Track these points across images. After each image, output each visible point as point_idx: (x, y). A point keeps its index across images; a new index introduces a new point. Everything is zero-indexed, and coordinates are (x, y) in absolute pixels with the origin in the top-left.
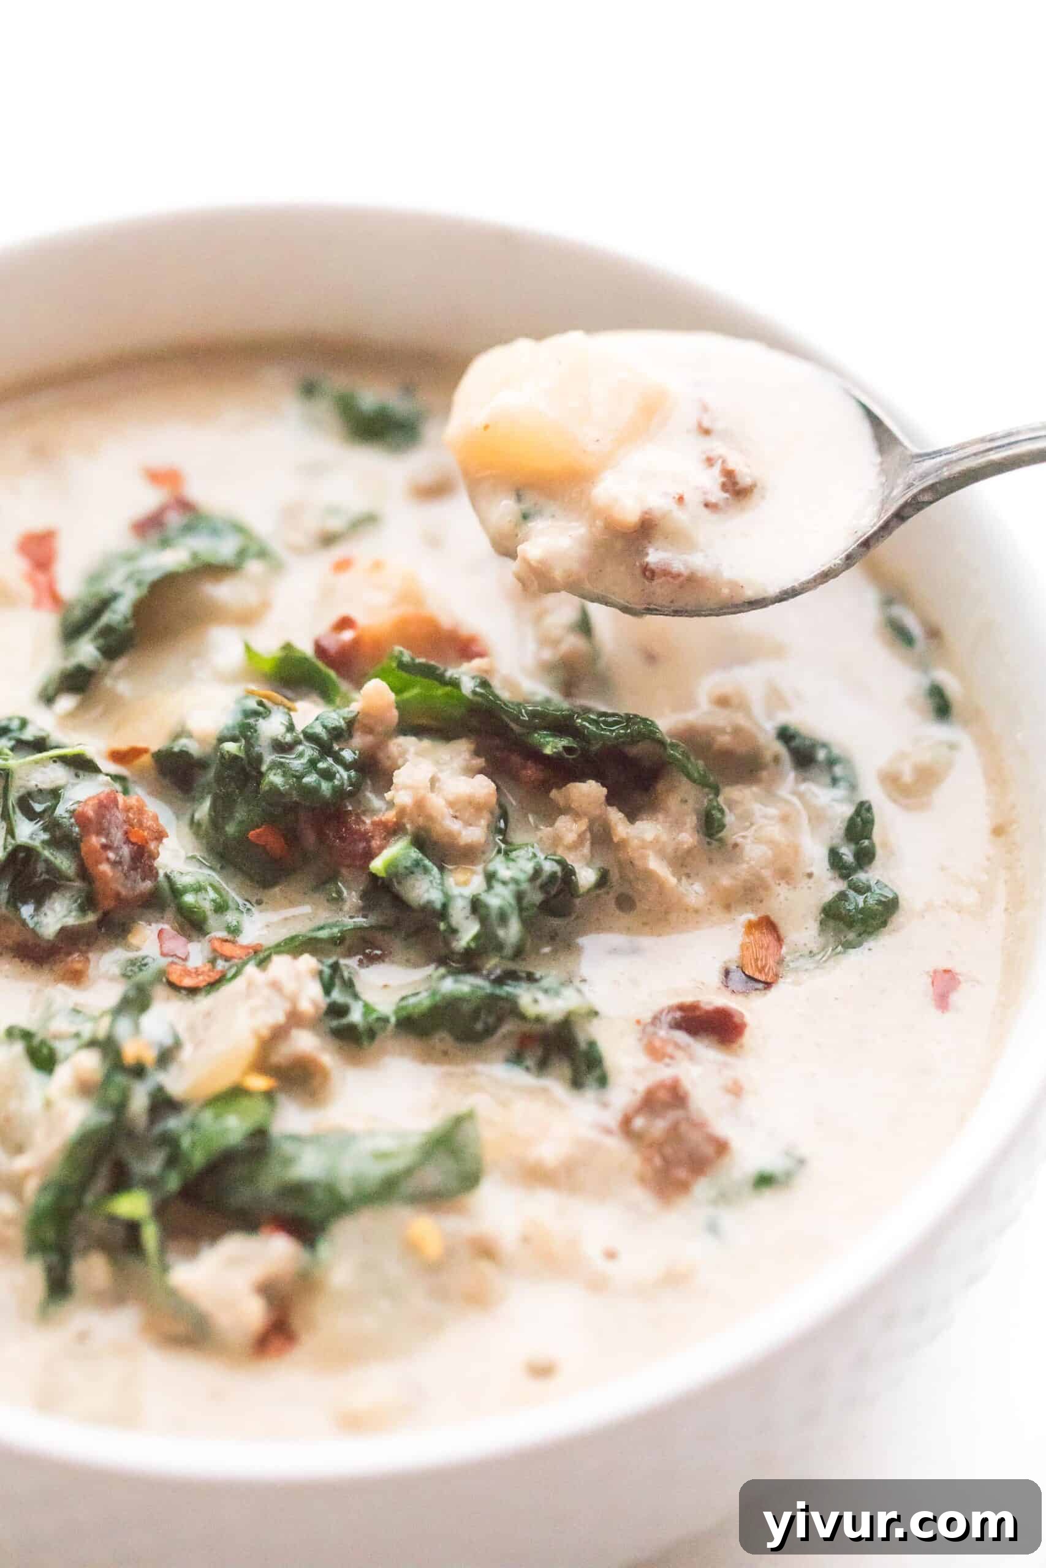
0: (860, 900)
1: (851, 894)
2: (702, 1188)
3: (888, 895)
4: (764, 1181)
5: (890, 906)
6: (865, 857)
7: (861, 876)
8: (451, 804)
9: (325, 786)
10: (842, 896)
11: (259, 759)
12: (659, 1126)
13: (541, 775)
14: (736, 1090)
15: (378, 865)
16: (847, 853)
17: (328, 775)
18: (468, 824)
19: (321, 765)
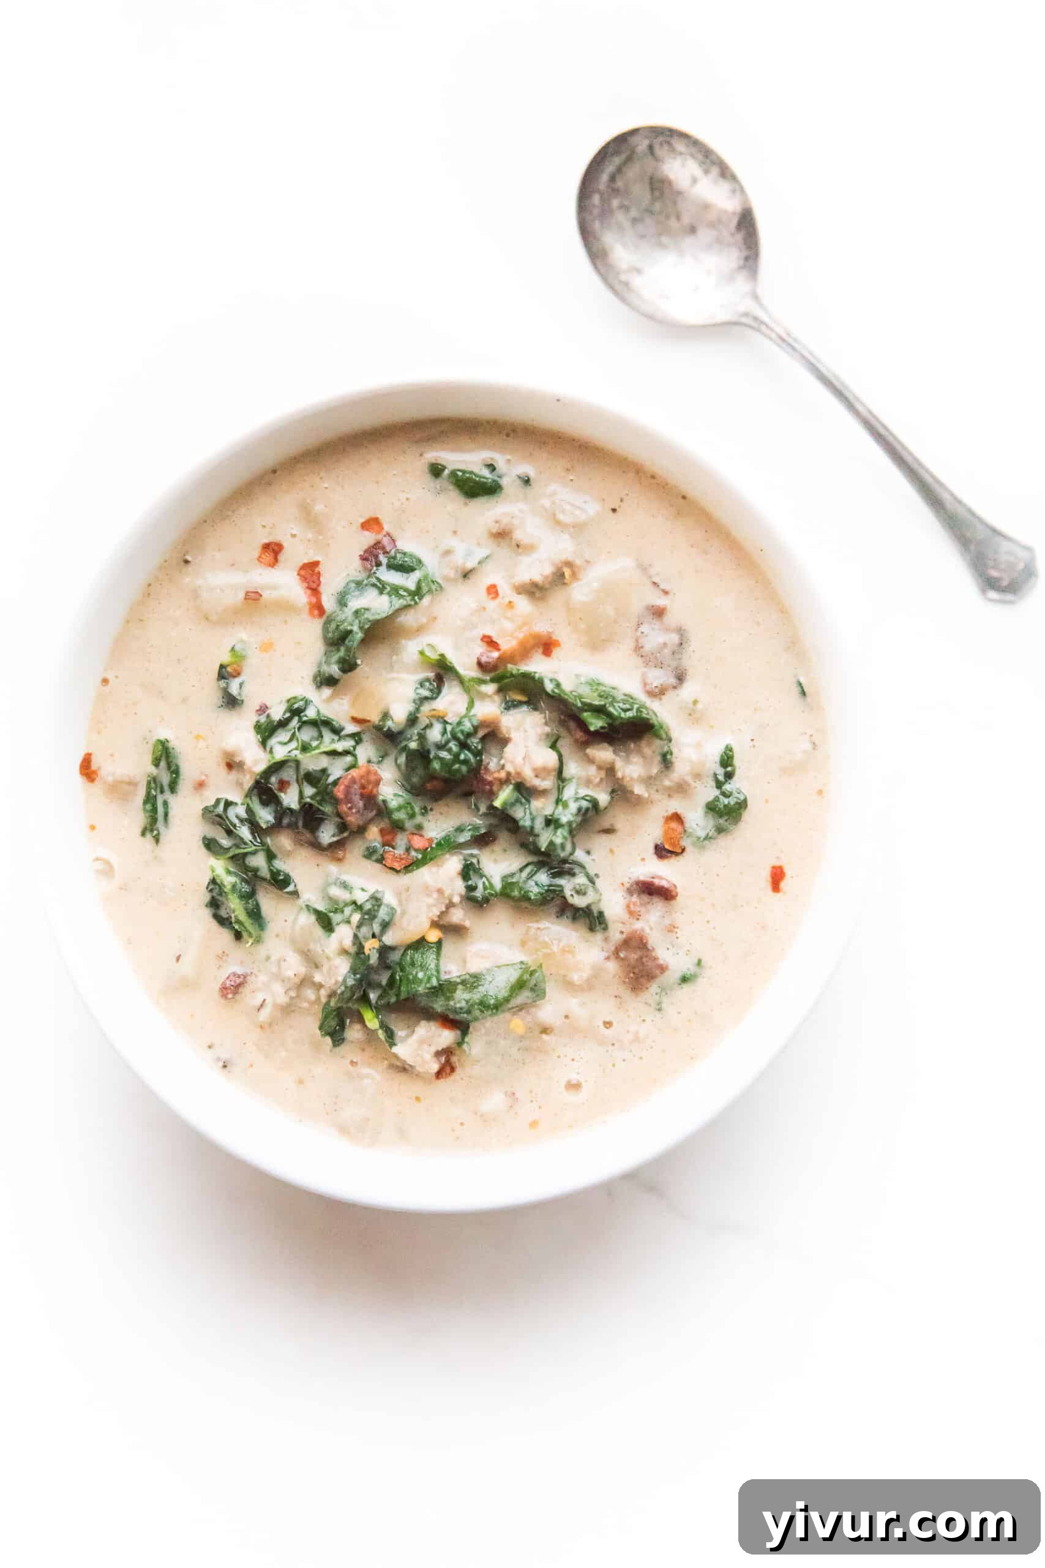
0: (726, 801)
1: (721, 797)
2: (654, 988)
3: (740, 798)
4: (684, 980)
5: (742, 805)
6: (729, 776)
7: (727, 787)
8: (535, 770)
9: (464, 769)
10: (717, 799)
11: (429, 752)
12: (634, 956)
13: (584, 739)
14: (671, 929)
15: (497, 803)
16: (721, 772)
17: (465, 762)
18: (544, 779)
19: (462, 757)
